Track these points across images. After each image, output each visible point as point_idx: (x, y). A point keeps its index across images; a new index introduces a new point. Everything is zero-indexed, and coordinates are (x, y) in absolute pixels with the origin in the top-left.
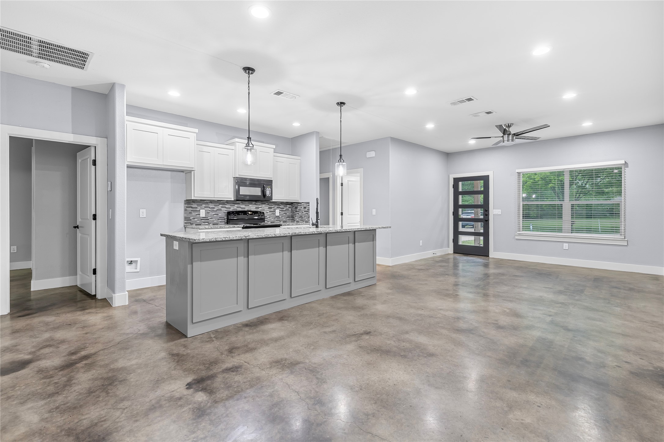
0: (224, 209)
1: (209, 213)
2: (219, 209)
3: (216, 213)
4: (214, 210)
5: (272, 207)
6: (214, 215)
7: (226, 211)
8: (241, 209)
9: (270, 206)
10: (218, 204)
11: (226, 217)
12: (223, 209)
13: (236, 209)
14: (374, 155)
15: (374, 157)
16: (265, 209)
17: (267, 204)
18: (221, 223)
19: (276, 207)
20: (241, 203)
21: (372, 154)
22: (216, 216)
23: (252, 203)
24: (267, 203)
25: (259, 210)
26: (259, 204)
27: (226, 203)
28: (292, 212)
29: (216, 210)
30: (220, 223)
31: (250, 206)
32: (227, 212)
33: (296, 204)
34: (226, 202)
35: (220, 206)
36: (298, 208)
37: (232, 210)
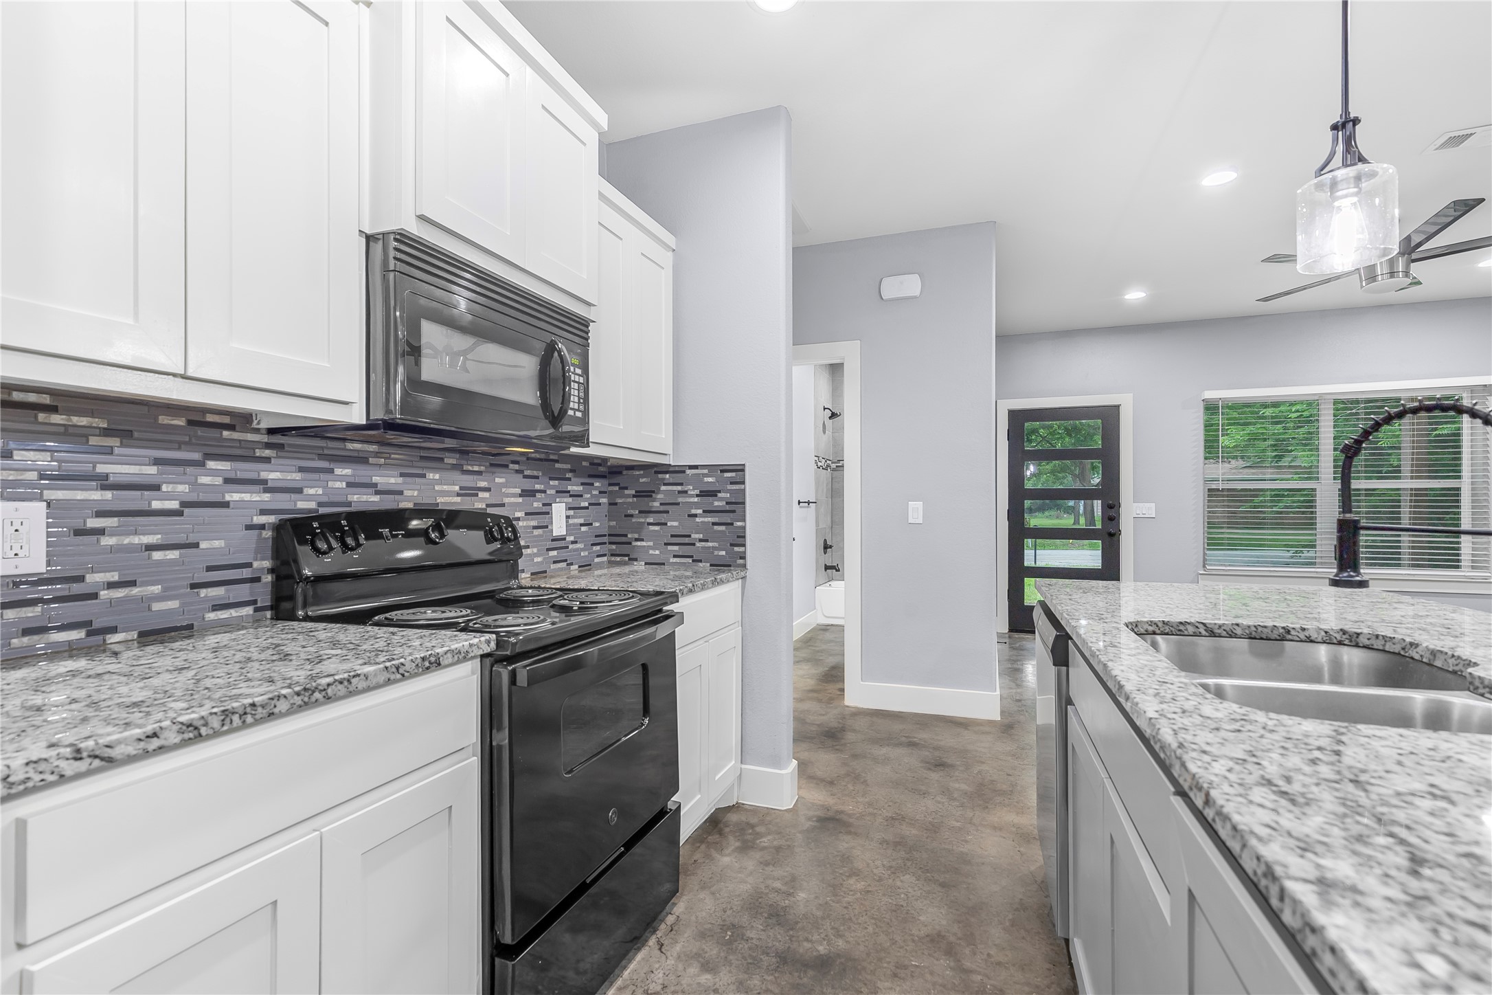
0: (247, 497)
1: (101, 532)
2: (203, 497)
3: (178, 529)
4: (156, 505)
5: (538, 487)
6: (150, 548)
7: (263, 512)
8: (376, 498)
9: (528, 484)
10: (196, 456)
11: (267, 564)
12: (236, 497)
13: (342, 499)
14: (916, 291)
15: (915, 297)
16: (506, 500)
17: (517, 471)
18: (224, 615)
19: (553, 487)
20: (377, 455)
21: (910, 285)
22: (173, 555)
23: (442, 460)
24: (516, 467)
25: (478, 504)
26: (476, 468)
27: (267, 453)
28: (611, 517)
29: (174, 505)
30: (211, 616)
31: (431, 476)
32: (272, 519)
33: (642, 476)
34: (265, 438)
35: (214, 473)
36: (660, 496)
37: (313, 505)
